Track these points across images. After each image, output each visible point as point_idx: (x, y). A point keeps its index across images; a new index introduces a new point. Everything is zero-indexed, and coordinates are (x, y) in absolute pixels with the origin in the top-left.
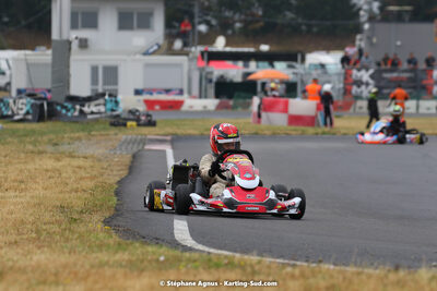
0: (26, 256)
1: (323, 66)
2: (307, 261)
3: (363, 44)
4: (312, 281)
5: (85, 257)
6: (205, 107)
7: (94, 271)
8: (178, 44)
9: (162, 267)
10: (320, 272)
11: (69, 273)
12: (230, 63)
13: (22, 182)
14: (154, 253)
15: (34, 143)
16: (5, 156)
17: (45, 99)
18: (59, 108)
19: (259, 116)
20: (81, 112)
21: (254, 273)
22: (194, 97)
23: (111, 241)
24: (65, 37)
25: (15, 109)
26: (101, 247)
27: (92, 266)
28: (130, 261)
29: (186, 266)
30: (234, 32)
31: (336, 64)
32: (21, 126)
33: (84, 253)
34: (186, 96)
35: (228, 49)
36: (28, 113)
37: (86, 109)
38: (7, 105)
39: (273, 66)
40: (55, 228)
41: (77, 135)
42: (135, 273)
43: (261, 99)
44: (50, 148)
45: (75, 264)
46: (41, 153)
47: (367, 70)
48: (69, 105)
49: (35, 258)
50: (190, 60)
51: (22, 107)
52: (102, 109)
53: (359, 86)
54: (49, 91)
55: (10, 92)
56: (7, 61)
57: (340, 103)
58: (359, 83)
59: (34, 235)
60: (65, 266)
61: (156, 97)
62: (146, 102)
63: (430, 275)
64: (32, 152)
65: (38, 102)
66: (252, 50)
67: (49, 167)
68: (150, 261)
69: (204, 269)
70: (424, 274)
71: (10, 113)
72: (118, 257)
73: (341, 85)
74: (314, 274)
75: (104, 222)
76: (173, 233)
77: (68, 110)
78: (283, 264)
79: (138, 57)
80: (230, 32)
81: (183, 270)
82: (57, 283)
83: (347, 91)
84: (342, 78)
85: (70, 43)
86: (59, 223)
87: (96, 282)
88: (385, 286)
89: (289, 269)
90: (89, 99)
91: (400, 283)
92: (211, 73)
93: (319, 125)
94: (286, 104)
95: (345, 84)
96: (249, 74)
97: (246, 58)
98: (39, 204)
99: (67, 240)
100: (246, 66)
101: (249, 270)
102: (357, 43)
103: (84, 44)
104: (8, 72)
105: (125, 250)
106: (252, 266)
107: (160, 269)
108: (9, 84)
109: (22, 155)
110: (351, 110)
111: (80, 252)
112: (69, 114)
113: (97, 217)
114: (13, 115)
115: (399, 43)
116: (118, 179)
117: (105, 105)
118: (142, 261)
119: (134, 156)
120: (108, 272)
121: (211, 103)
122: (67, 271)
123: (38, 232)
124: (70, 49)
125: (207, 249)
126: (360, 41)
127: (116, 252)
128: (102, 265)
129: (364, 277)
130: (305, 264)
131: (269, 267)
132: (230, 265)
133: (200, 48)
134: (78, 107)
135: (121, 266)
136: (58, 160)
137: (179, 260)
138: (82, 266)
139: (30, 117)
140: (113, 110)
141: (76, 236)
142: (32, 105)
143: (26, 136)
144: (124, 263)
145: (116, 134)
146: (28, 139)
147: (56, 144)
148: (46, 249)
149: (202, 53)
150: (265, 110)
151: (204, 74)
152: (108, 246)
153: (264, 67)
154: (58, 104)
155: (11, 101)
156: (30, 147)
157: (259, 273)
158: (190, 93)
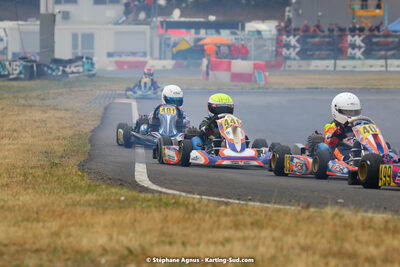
0: (14, 197)
1: (259, 32)
2: (239, 199)
3: (291, 15)
4: (240, 217)
5: (61, 197)
6: (164, 67)
7: (68, 209)
8: (142, 16)
9: (122, 205)
10: (247, 210)
11: (48, 212)
12: (184, 31)
13: (15, 131)
14: (116, 193)
15: (25, 98)
16: (2, 109)
17: (35, 61)
18: (46, 69)
19: (208, 74)
20: (64, 71)
21: (195, 211)
22: (156, 59)
23: (83, 183)
24: (50, 12)
25: (10, 69)
26: (75, 188)
27: (67, 205)
28: (97, 201)
29: (141, 205)
30: (187, 5)
31: (270, 31)
32: (15, 83)
33: (61, 194)
34: (148, 57)
35: (182, 19)
36: (20, 73)
37: (67, 69)
38: (4, 67)
39: (219, 33)
40: (39, 172)
41: (60, 91)
42: (101, 212)
43: (209, 60)
44: (38, 103)
45: (53, 203)
46: (30, 106)
47: (295, 36)
48: (54, 67)
49: (21, 198)
50: (152, 29)
51: (16, 68)
52: (81, 69)
53: (288, 49)
54: (38, 54)
55: (7, 55)
56: (5, 29)
57: (273, 63)
58: (288, 46)
59: (21, 178)
60: (45, 206)
61: (124, 59)
62: (117, 63)
63: (334, 211)
64: (24, 105)
65: (29, 64)
66: (202, 20)
67: (37, 119)
68: (112, 201)
69: (156, 207)
70: (329, 211)
71: (6, 73)
72: (87, 197)
73: (274, 48)
74: (242, 212)
75: (79, 165)
76: (133, 176)
77: (53, 71)
78: (219, 202)
79: (110, 26)
80: (184, 5)
81: (139, 209)
82: (38, 220)
83: (278, 53)
84: (274, 42)
85: (54, 16)
86: (42, 167)
87: (69, 219)
88: (298, 221)
89: (223, 207)
90: (70, 62)
91: (310, 219)
92: (169, 39)
93: (256, 81)
94: (229, 64)
95: (277, 47)
96: (199, 40)
97: (197, 26)
98: (28, 151)
99: (48, 183)
100: (197, 33)
101: (191, 208)
102: (287, 14)
103: (66, 16)
104: (5, 39)
105: (94, 191)
106: (193, 205)
107: (121, 208)
108: (6, 48)
109: (16, 108)
110: (282, 69)
111: (57, 193)
112: (54, 74)
113: (73, 162)
114: (9, 74)
115: (320, 14)
116: (92, 128)
117: (83, 66)
118: (106, 201)
119: (106, 109)
120: (79, 210)
121: (169, 63)
122: (47, 209)
123: (25, 175)
124: (54, 21)
125: (160, 189)
126: (289, 13)
127: (86, 193)
128: (74, 204)
129: (281, 214)
130: (237, 202)
131: (207, 206)
132: (177, 204)
133: (160, 19)
134: (61, 68)
135: (90, 205)
136: (45, 112)
137: (136, 200)
138: (59, 205)
139: (22, 76)
140: (89, 70)
141: (56, 178)
142: (24, 67)
143: (19, 92)
144: (92, 203)
145: (91, 90)
146: (21, 95)
147: (43, 99)
148: (30, 191)
149: (162, 23)
150: (212, 69)
151: (163, 40)
152: (81, 187)
153: (212, 34)
154: (45, 65)
155: (7, 63)
156: (22, 101)
157: (199, 211)
158: (151, 55)
